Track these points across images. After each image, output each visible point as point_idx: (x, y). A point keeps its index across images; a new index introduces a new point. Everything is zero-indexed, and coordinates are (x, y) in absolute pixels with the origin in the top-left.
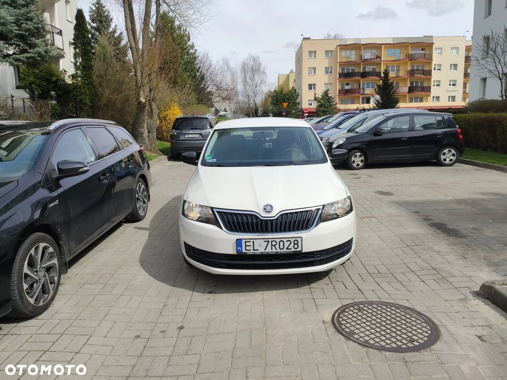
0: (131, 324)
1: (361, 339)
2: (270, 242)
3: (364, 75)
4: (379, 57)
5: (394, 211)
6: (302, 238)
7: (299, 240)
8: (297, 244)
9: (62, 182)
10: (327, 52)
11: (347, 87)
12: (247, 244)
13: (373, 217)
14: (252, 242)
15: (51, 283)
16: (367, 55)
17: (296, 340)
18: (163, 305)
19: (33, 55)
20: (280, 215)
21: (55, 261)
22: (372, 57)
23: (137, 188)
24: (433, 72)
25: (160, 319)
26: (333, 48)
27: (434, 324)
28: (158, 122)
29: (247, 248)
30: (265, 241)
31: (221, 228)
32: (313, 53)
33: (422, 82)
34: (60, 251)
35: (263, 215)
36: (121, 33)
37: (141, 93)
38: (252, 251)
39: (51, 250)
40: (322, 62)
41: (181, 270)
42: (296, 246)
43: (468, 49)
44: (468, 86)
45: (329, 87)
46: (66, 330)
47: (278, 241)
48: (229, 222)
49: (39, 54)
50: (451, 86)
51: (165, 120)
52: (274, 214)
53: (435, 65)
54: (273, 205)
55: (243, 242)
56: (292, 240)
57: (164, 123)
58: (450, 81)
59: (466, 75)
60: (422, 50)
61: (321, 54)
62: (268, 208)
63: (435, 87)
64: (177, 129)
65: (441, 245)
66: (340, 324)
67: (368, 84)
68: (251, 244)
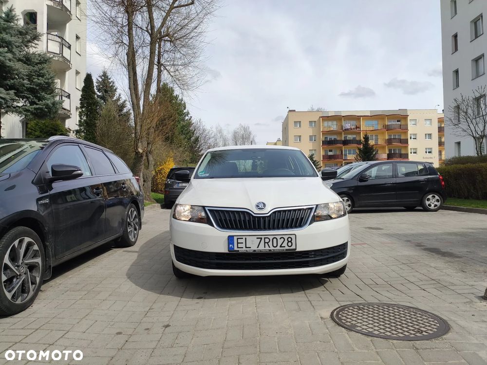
0: (113, 323)
1: (364, 330)
2: (263, 239)
3: (346, 142)
4: (359, 128)
5: (384, 240)
6: (295, 235)
7: (293, 237)
8: (291, 242)
9: (54, 185)
10: (311, 122)
11: (330, 153)
12: (240, 241)
13: (365, 244)
14: (244, 239)
15: (32, 283)
16: (348, 125)
17: (293, 332)
18: (148, 308)
19: (41, 106)
20: (273, 213)
21: (39, 260)
22: (353, 127)
23: (130, 213)
24: (409, 141)
25: (144, 319)
26: (316, 119)
27: (441, 319)
28: (154, 173)
29: (240, 245)
30: (257, 238)
31: (213, 226)
32: (298, 123)
33: (400, 150)
34: (45, 251)
35: (256, 211)
36: (124, 102)
37: (140, 144)
38: (244, 249)
39: (36, 247)
40: (306, 131)
41: (169, 282)
42: (290, 244)
43: (441, 121)
44: (443, 153)
45: (313, 152)
46: (42, 326)
47: (271, 238)
48: (221, 220)
49: (47, 106)
50: (427, 153)
51: (160, 173)
52: (267, 211)
53: (411, 134)
54: (265, 203)
55: (235, 238)
56: (286, 237)
57: (159, 176)
58: (426, 149)
59: (441, 144)
60: (398, 121)
61: (305, 124)
62: (261, 205)
63: (413, 154)
64: (171, 178)
65: (438, 263)
66: (340, 319)
67: (350, 151)
68: (243, 241)
